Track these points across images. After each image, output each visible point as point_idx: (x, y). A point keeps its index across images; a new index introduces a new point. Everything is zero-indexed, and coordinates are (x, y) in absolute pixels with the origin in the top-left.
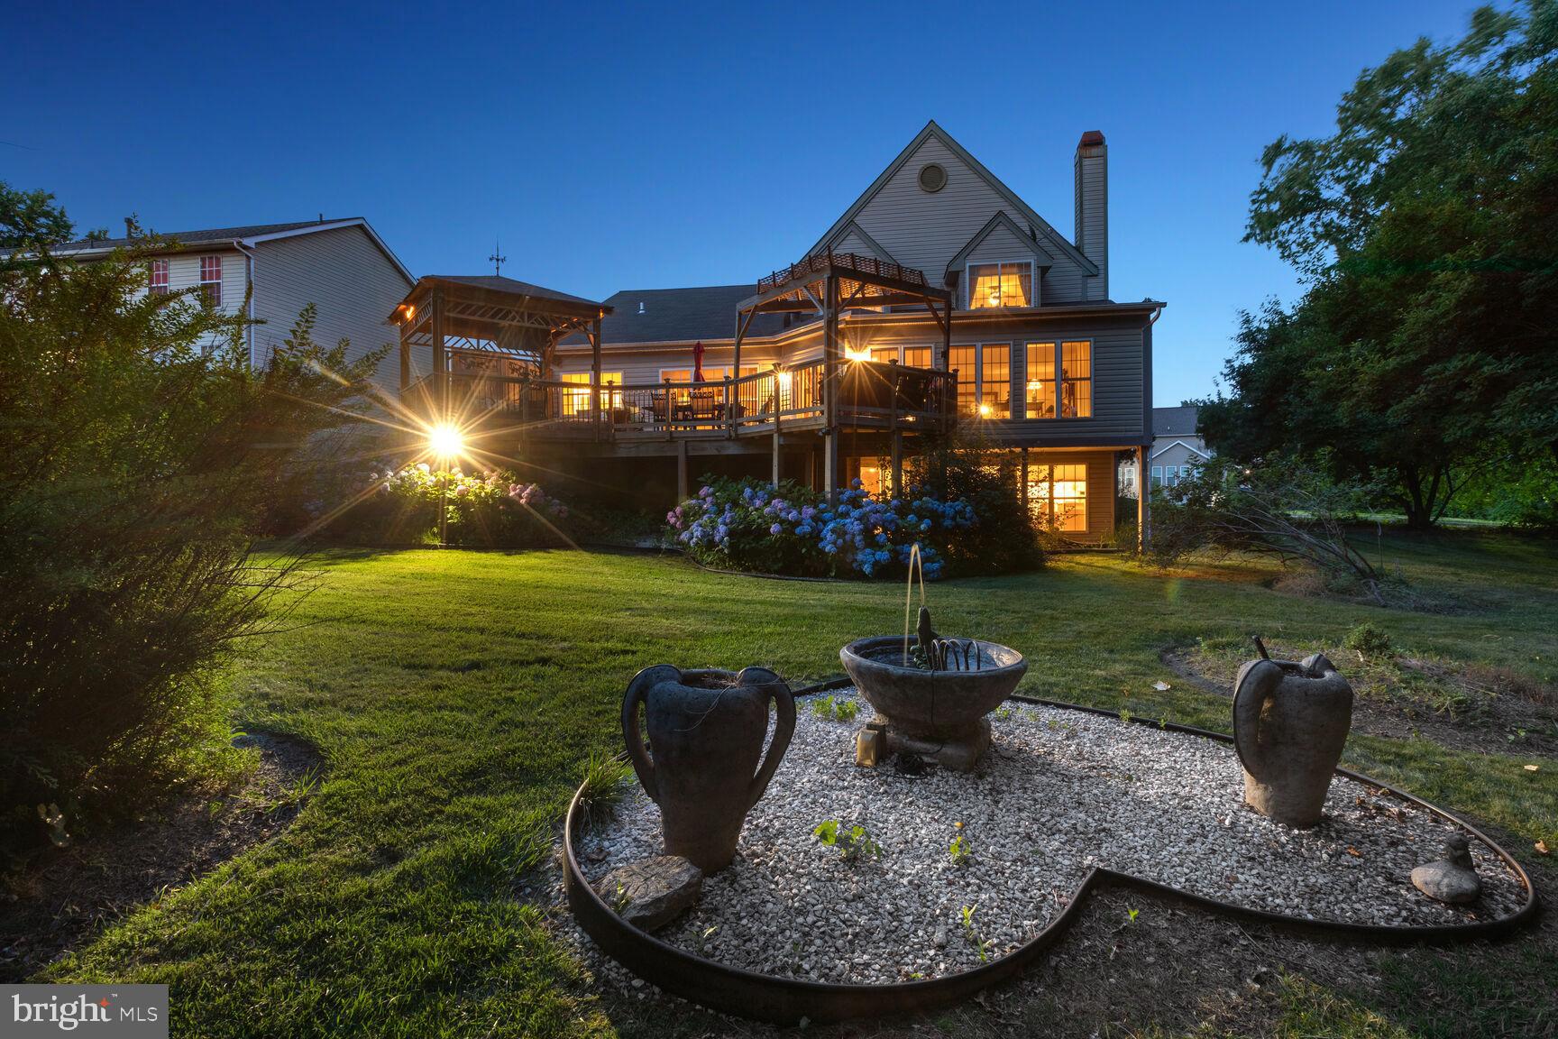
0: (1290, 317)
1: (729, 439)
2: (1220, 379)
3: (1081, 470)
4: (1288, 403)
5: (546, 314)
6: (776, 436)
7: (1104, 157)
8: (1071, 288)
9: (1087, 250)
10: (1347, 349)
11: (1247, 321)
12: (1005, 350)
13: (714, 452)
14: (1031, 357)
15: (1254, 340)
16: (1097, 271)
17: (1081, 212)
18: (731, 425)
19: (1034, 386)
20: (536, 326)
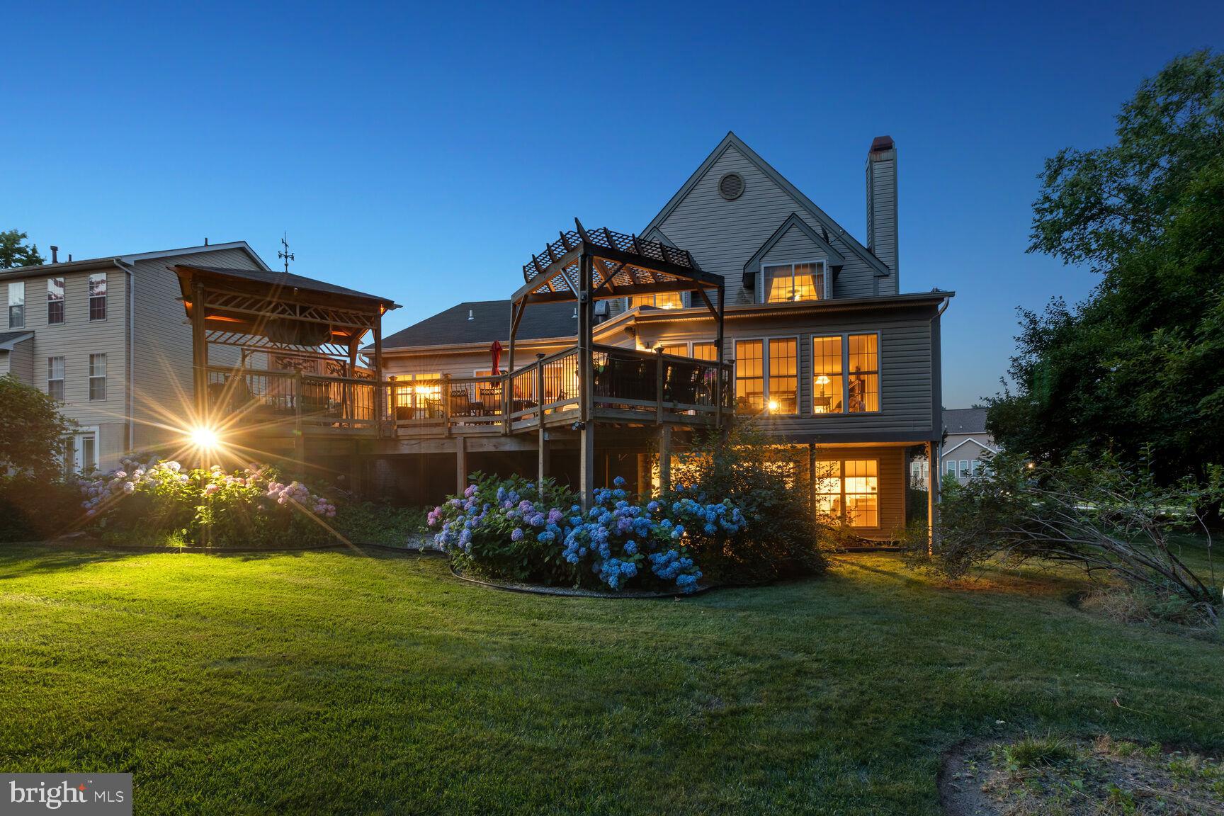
0: (1076, 318)
1: (505, 435)
2: (1008, 378)
3: (872, 465)
4: (1078, 400)
5: (320, 308)
6: (541, 430)
7: (894, 160)
8: (863, 287)
9: (879, 252)
10: (1149, 337)
11: (1033, 322)
12: (792, 345)
13: (491, 449)
14: (818, 351)
15: (1040, 340)
16: (886, 271)
17: (872, 214)
18: (506, 421)
19: (821, 381)
20: (310, 319)
